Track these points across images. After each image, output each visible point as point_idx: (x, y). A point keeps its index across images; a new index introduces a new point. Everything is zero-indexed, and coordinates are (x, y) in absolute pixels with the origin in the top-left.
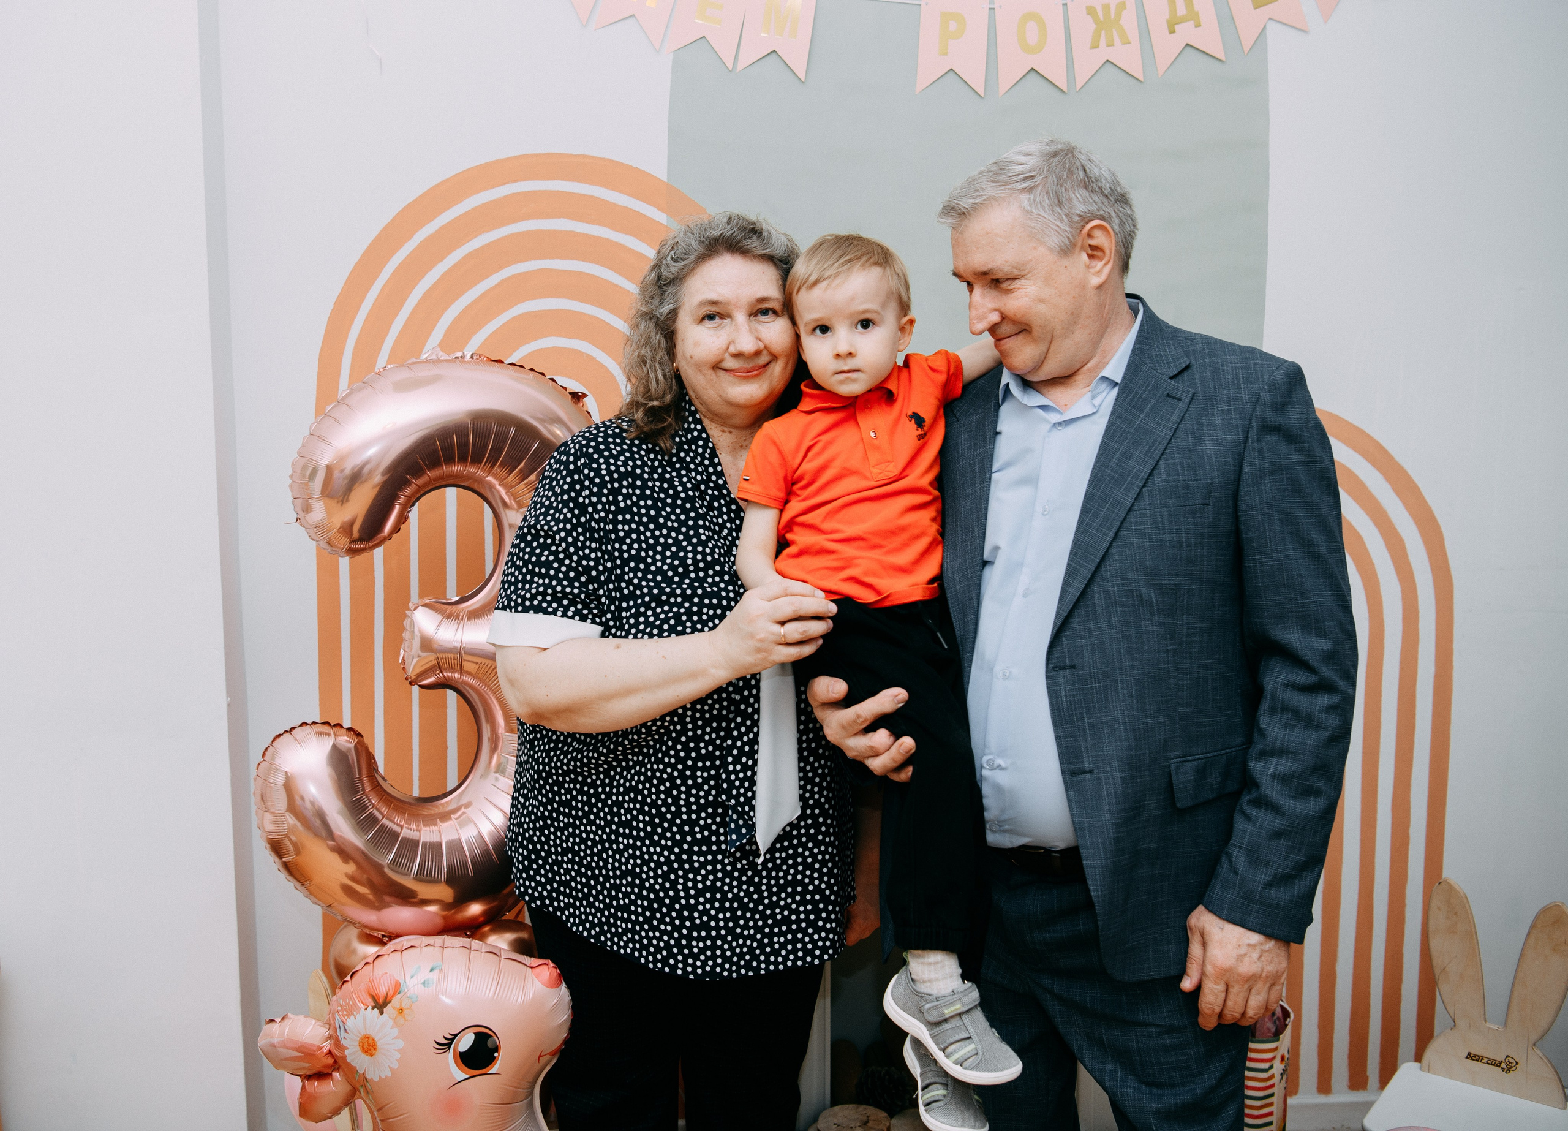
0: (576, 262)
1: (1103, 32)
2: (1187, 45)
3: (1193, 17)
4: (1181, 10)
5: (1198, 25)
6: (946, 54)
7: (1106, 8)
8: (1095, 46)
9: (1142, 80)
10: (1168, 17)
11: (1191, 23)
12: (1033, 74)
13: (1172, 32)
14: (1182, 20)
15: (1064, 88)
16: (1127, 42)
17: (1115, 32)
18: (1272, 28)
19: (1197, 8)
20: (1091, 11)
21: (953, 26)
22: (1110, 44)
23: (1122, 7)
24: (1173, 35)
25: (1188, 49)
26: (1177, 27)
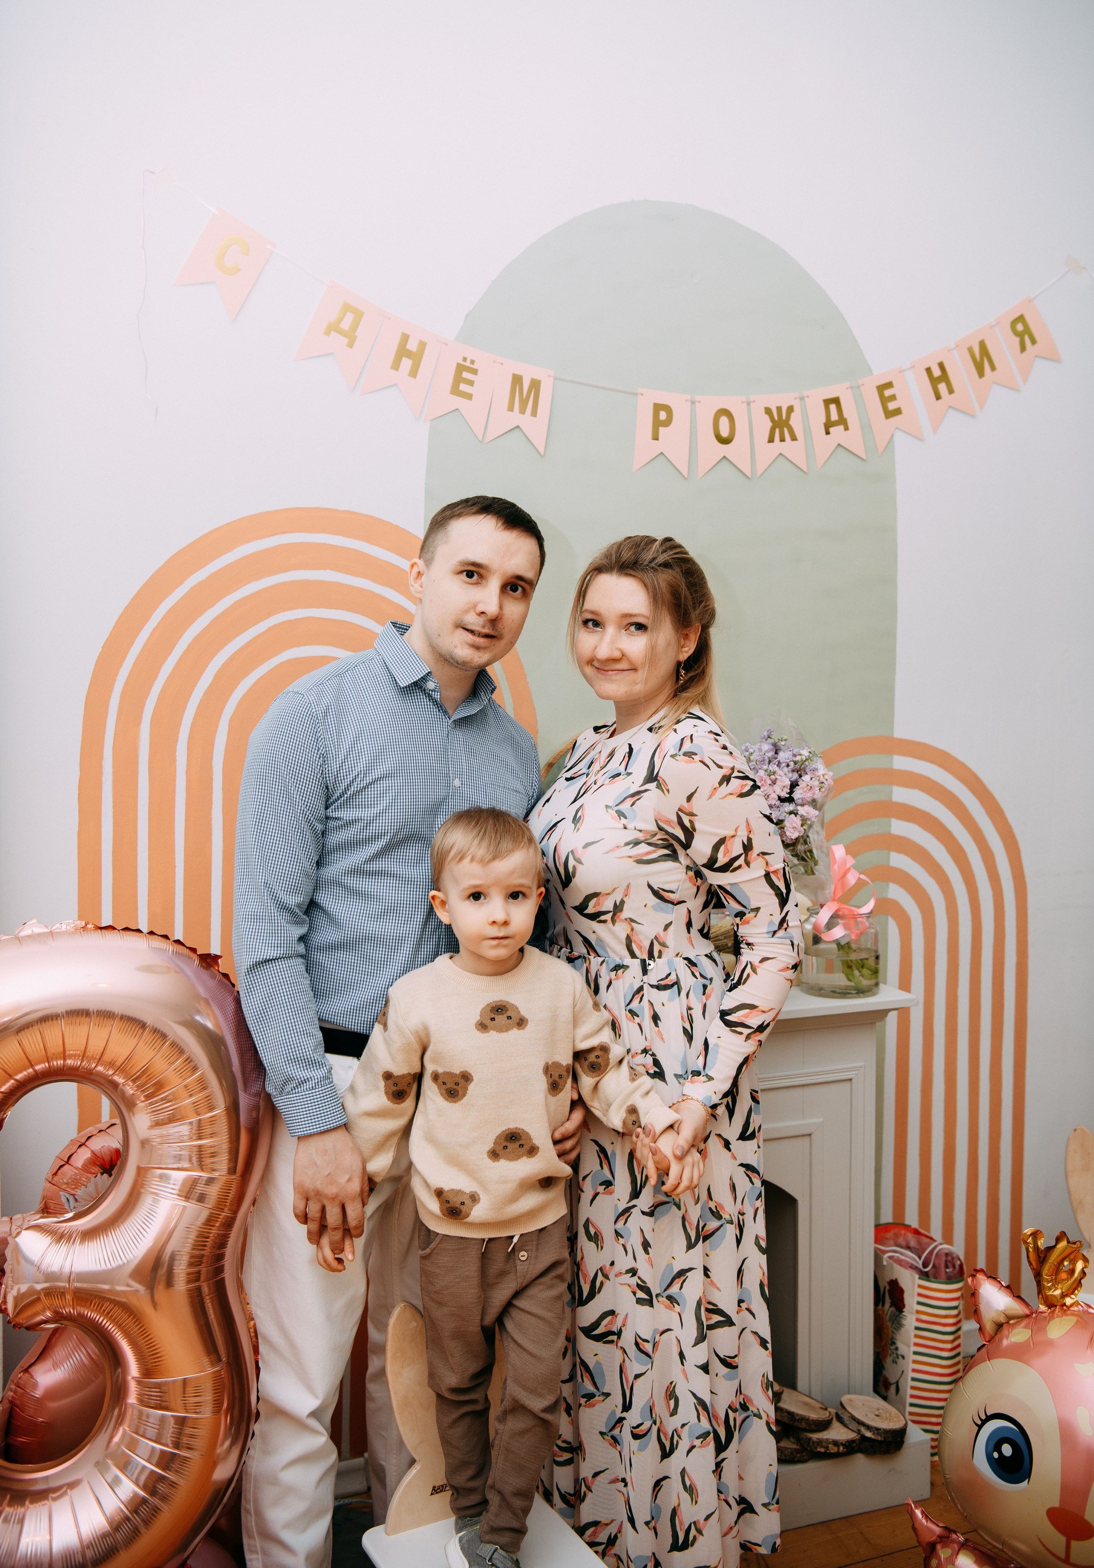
0: (340, 611)
1: (777, 431)
2: (839, 445)
3: (842, 421)
4: (834, 417)
5: (846, 429)
6: (657, 439)
7: (779, 409)
8: (771, 440)
9: (805, 470)
10: (824, 420)
11: (841, 427)
12: (725, 461)
13: (828, 433)
14: (835, 424)
15: (749, 475)
16: (794, 438)
17: (786, 430)
18: (899, 436)
19: (845, 416)
20: (768, 411)
21: (663, 416)
22: (782, 440)
23: (790, 409)
24: (828, 436)
25: (840, 449)
26: (831, 430)
